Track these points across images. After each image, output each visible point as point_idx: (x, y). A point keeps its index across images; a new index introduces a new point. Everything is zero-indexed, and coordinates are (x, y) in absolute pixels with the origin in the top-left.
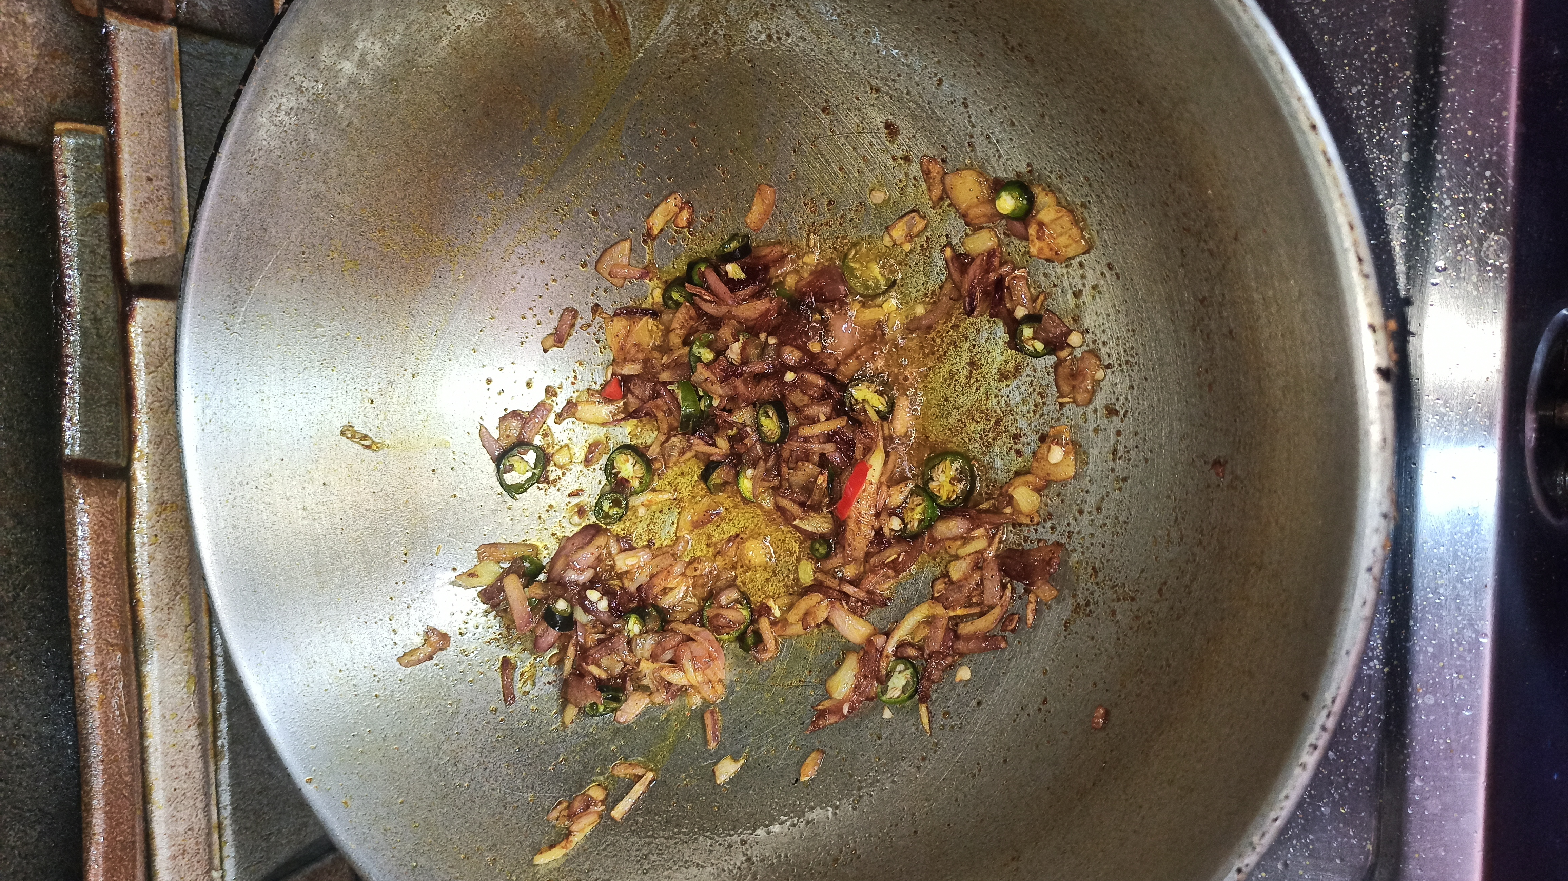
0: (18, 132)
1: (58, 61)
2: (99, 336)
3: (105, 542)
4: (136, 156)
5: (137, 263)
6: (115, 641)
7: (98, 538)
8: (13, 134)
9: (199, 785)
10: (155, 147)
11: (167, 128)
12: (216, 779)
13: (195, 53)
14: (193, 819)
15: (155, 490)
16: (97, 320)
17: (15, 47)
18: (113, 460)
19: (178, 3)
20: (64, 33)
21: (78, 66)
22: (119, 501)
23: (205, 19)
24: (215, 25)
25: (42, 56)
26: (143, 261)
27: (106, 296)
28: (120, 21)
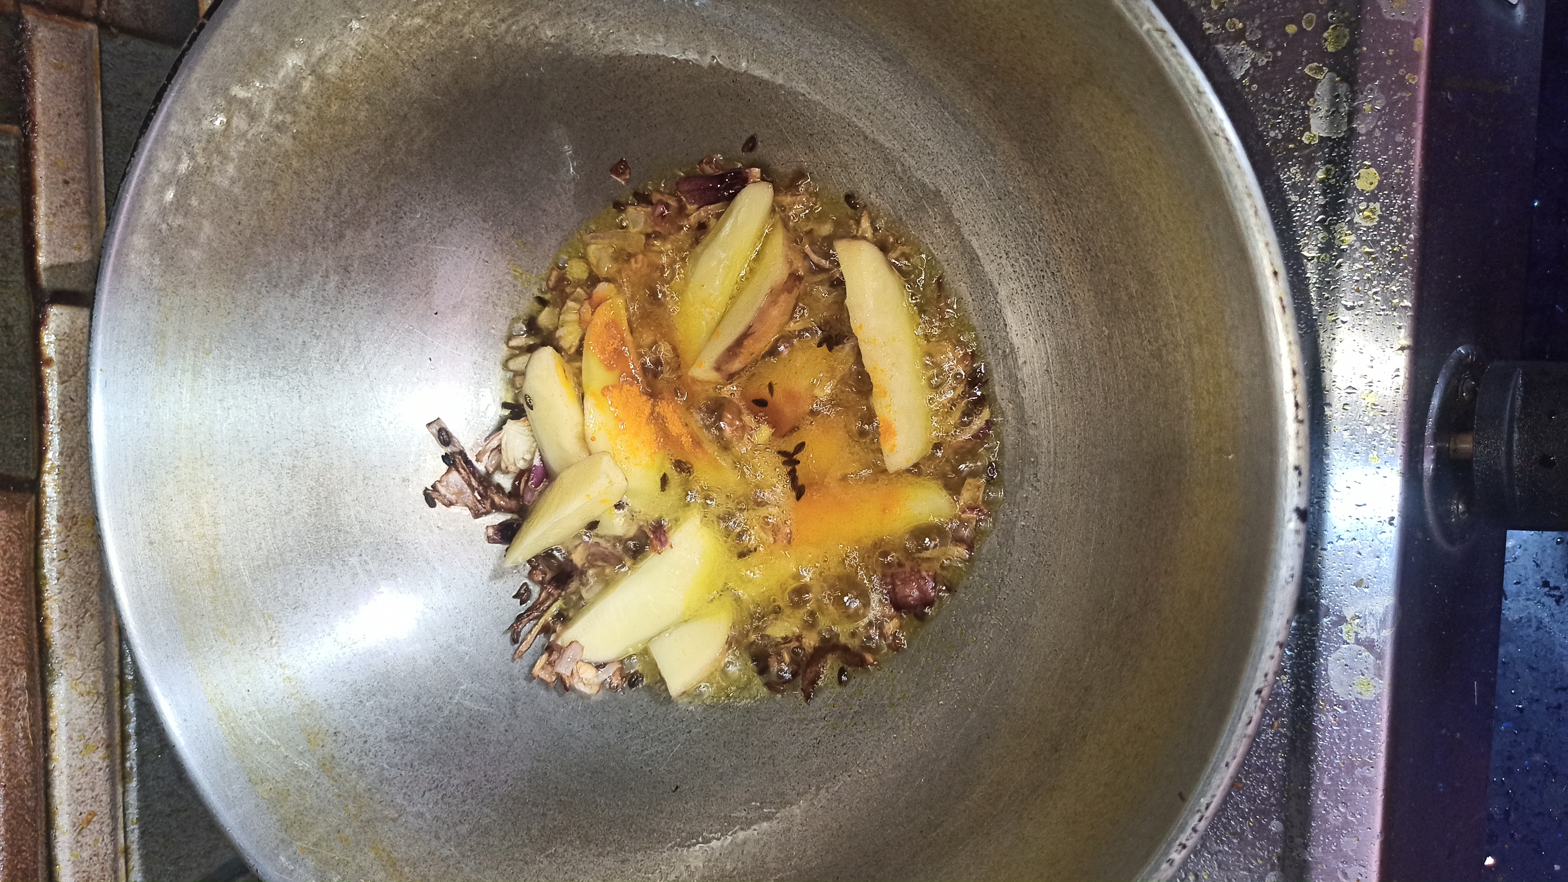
2: (10, 344)
3: (12, 558)
5: (52, 267)
6: (20, 661)
7: (5, 554)
9: (106, 808)
10: (73, 148)
11: (85, 129)
12: (124, 802)
15: (66, 503)
16: (8, 328)
18: (22, 473)
19: (99, 1)
22: (28, 514)
23: (127, 18)
24: (137, 24)
26: (59, 266)
27: (17, 302)
28: (38, 17)
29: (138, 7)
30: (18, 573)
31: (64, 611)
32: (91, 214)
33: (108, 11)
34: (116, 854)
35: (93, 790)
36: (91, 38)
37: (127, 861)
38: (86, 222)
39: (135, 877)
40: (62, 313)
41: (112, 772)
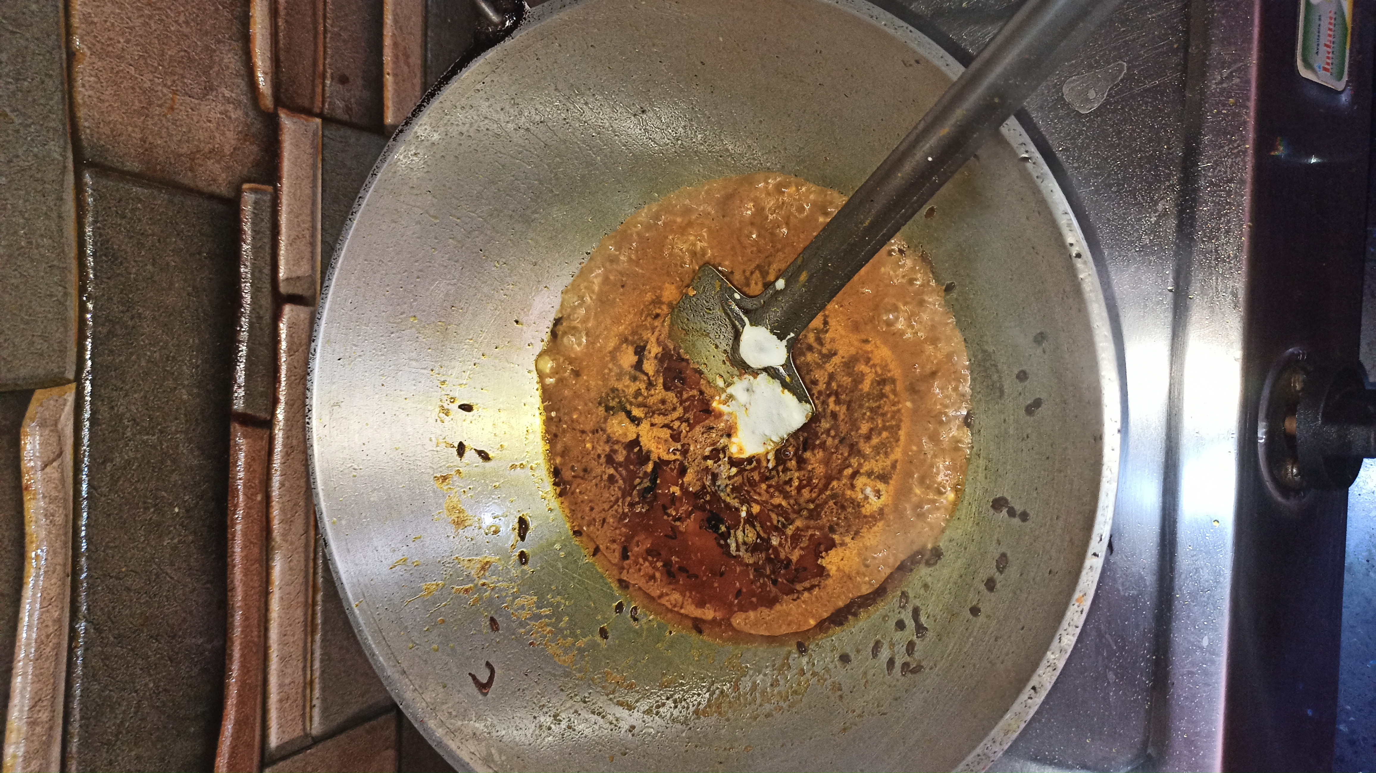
0: (221, 191)
1: (248, 143)
2: (261, 329)
3: (254, 471)
4: (291, 207)
5: (287, 279)
6: (255, 541)
7: (250, 466)
8: (218, 191)
9: (300, 651)
10: (303, 201)
13: (331, 137)
14: (295, 675)
15: (288, 437)
16: (260, 318)
17: (223, 134)
18: (264, 415)
19: (323, 103)
20: (253, 124)
21: (259, 146)
22: (265, 443)
23: (340, 113)
24: (346, 117)
25: (239, 139)
26: (291, 278)
27: (266, 301)
28: (287, 115)
29: (347, 106)
30: (257, 482)
31: (283, 510)
32: (313, 244)
33: (329, 109)
34: (305, 683)
35: (293, 635)
36: (317, 128)
37: (312, 691)
38: (309, 250)
39: (316, 702)
40: (292, 310)
41: (306, 626)
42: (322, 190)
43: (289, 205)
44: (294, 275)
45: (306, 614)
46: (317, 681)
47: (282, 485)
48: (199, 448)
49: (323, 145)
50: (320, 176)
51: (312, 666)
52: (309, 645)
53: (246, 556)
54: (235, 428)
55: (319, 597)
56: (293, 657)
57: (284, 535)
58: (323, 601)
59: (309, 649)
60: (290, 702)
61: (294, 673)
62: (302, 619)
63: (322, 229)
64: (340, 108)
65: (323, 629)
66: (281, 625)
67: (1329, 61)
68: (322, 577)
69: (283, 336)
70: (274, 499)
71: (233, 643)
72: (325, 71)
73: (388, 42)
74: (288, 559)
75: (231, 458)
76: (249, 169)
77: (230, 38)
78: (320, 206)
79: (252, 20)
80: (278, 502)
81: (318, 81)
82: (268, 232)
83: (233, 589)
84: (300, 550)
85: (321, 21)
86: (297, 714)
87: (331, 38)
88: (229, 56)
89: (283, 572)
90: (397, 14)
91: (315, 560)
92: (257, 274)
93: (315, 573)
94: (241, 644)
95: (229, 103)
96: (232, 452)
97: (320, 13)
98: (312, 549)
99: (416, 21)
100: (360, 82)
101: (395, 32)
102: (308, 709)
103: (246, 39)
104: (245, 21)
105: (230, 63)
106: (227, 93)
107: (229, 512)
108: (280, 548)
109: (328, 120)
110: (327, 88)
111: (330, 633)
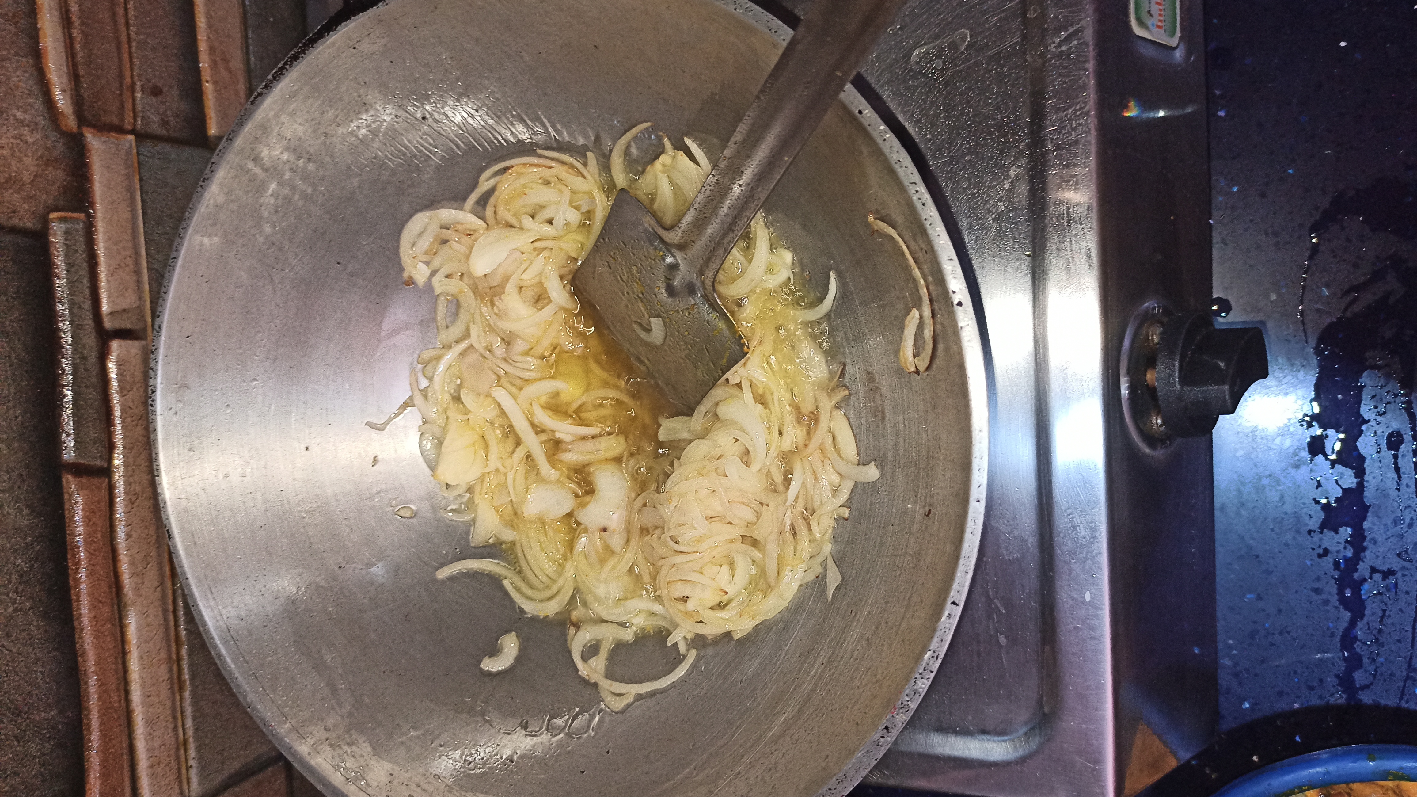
2: (87, 370)
3: (95, 525)
4: (108, 234)
6: (104, 600)
7: (90, 520)
9: (168, 711)
10: (122, 226)
11: (131, 211)
12: (181, 707)
13: (148, 154)
14: (165, 737)
15: (130, 484)
16: (84, 358)
17: (20, 160)
18: (99, 463)
19: (135, 118)
20: (54, 147)
21: (65, 170)
22: (104, 493)
23: (156, 129)
24: (163, 132)
25: (38, 166)
26: (117, 312)
27: (90, 340)
28: (94, 135)
29: (162, 120)
30: (99, 535)
31: (132, 563)
32: (137, 272)
33: (142, 124)
34: (178, 744)
35: (158, 695)
36: (131, 146)
37: (186, 751)
38: (134, 278)
39: (192, 763)
40: (120, 346)
41: (172, 684)
42: (143, 212)
43: (105, 233)
44: (119, 308)
45: (170, 671)
46: (191, 740)
47: (129, 536)
48: (27, 506)
49: (139, 163)
50: (138, 197)
51: (183, 725)
52: (178, 703)
53: (95, 617)
54: (68, 479)
55: (184, 651)
56: (161, 718)
57: (137, 589)
58: (189, 655)
59: (178, 708)
60: (162, 766)
61: (164, 733)
62: (167, 678)
63: (147, 255)
64: (154, 122)
65: (192, 684)
66: (143, 686)
67: (1161, 18)
68: (185, 630)
69: (113, 375)
70: (121, 551)
71: (89, 712)
72: (133, 84)
73: (203, 46)
74: (145, 614)
75: (67, 512)
76: (55, 197)
77: (17, 54)
78: (142, 230)
79: (41, 33)
80: (126, 555)
81: (127, 95)
82: (85, 264)
83: (84, 654)
84: (157, 604)
85: (123, 28)
86: (171, 778)
87: (137, 47)
88: (18, 73)
89: (139, 629)
90: (211, 17)
91: (175, 612)
92: (76, 310)
93: (177, 626)
94: (98, 712)
95: (24, 126)
96: (66, 507)
97: (122, 20)
98: (170, 601)
99: (233, 23)
100: (175, 92)
101: (211, 36)
102: (184, 771)
103: (37, 54)
104: (34, 35)
105: (20, 81)
106: (20, 115)
107: (70, 571)
108: (134, 604)
109: (142, 137)
110: (138, 102)
111: (200, 688)
